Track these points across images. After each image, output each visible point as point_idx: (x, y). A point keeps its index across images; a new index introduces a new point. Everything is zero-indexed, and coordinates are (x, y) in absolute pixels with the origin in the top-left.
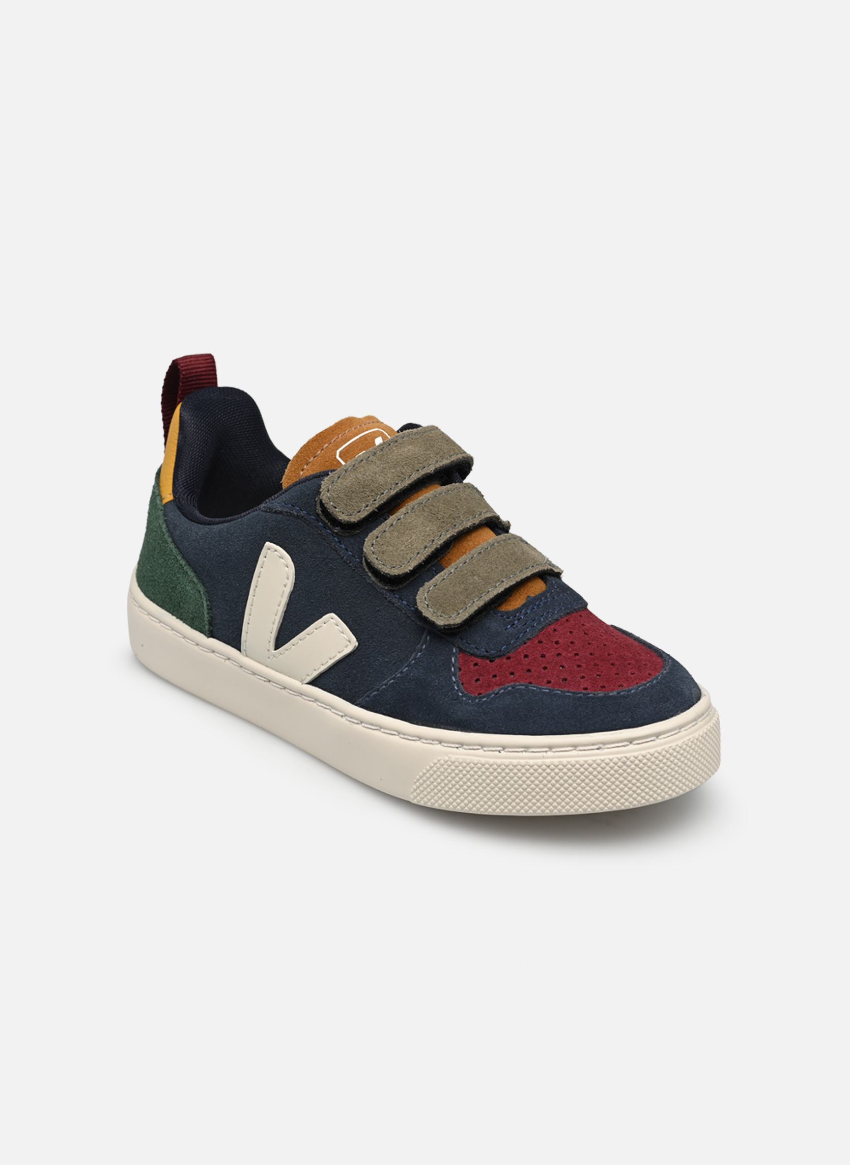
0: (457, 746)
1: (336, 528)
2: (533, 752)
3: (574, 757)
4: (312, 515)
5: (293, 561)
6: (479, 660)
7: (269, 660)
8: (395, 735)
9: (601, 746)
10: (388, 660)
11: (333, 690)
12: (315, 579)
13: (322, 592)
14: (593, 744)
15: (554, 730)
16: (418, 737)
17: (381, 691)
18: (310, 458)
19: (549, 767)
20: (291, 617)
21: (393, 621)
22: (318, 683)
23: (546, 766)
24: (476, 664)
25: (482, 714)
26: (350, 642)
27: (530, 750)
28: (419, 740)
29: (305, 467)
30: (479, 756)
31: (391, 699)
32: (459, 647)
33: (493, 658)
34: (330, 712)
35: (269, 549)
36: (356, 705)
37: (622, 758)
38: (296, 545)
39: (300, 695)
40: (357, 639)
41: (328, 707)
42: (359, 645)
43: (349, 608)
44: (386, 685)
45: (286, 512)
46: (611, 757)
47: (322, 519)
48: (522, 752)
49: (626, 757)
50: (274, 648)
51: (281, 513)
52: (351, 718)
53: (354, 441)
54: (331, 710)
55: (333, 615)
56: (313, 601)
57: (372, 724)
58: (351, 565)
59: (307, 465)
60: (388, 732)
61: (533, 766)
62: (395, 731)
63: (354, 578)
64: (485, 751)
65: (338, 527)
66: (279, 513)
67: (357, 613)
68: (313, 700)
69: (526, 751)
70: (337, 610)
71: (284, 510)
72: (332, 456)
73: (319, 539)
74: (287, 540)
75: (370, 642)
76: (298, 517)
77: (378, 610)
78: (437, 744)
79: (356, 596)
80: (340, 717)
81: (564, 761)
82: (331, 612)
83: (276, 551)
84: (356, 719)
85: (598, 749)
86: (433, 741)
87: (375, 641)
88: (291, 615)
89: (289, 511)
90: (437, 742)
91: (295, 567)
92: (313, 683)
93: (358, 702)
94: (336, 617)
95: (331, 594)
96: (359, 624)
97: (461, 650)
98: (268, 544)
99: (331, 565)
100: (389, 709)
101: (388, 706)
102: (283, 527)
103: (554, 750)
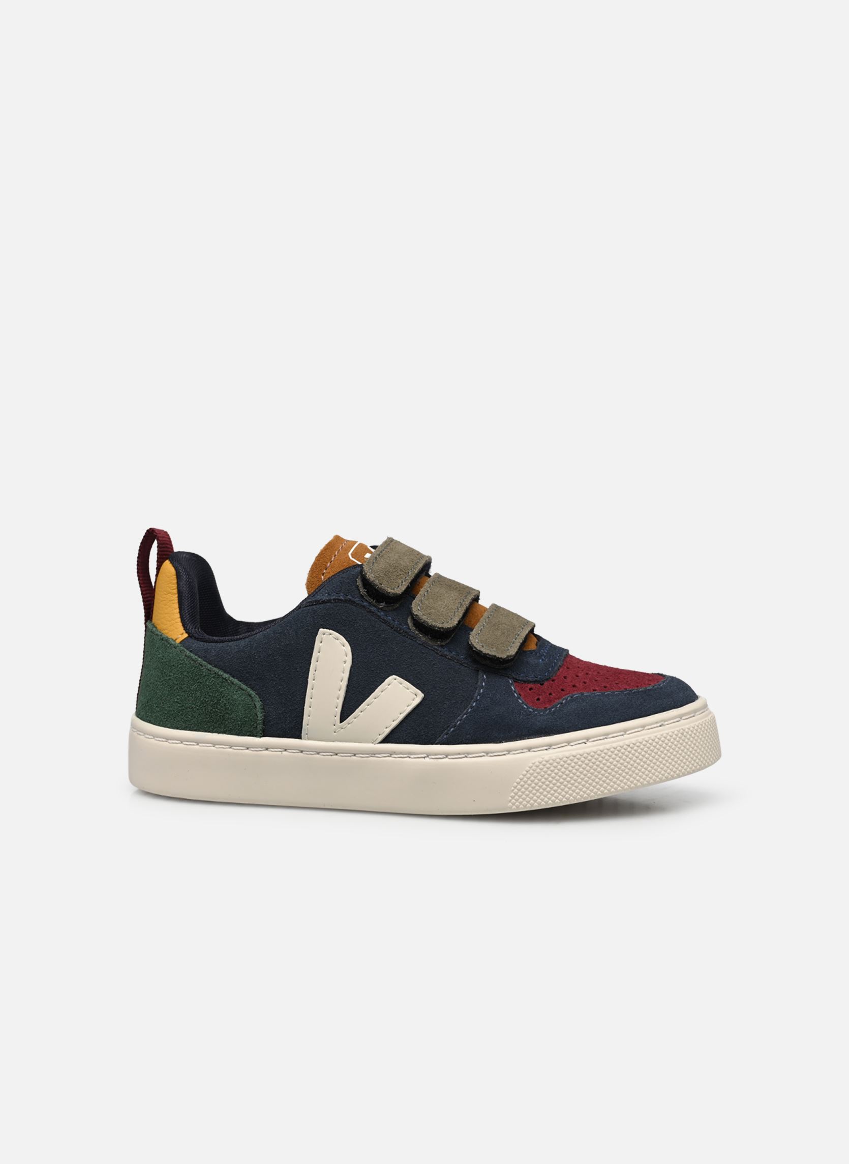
0: (546, 748)
1: (381, 604)
2: (613, 737)
3: (645, 735)
4: (357, 597)
5: (347, 640)
6: (531, 685)
7: (335, 734)
8: (484, 756)
9: (663, 723)
10: (455, 701)
11: (407, 740)
12: (371, 650)
13: (380, 659)
14: (657, 723)
15: (621, 718)
16: (507, 751)
17: (458, 726)
18: (327, 563)
19: (629, 746)
20: (354, 689)
21: (449, 670)
22: (390, 739)
23: (627, 745)
24: (531, 689)
25: (558, 719)
26: (416, 695)
27: (610, 736)
28: (509, 754)
29: (325, 571)
30: (568, 751)
31: (471, 729)
32: (514, 678)
33: (543, 681)
34: (410, 759)
35: (324, 634)
36: (437, 744)
37: (680, 730)
38: (348, 625)
39: (373, 755)
40: (421, 691)
41: (405, 756)
42: (425, 695)
43: (408, 667)
44: (460, 720)
45: (334, 599)
46: (673, 730)
47: (366, 600)
48: (604, 739)
49: (683, 729)
50: (339, 722)
51: (329, 601)
52: (436, 755)
53: (356, 547)
54: (410, 757)
55: (394, 676)
56: (373, 669)
57: (459, 754)
58: (401, 632)
59: (326, 570)
60: (477, 755)
61: (617, 748)
62: (483, 752)
63: (406, 642)
64: (572, 746)
65: (383, 602)
66: (326, 603)
67: (416, 671)
68: (388, 755)
69: (606, 738)
70: (397, 672)
71: (332, 598)
72: (346, 558)
73: (367, 616)
74: (339, 623)
75: (434, 691)
76: (346, 601)
77: (434, 664)
78: (527, 752)
79: (411, 656)
80: (423, 759)
81: (640, 739)
82: (392, 675)
83: (331, 634)
84: (441, 755)
85: (660, 726)
86: (522, 750)
87: (438, 690)
88: (354, 687)
89: (337, 598)
90: (526, 750)
91: (350, 645)
92: (385, 741)
93: (437, 741)
94: (397, 677)
95: (388, 660)
96: (420, 679)
97: (516, 681)
98: (321, 630)
99: (383, 636)
100: (470, 738)
101: (469, 736)
102: (332, 613)
103: (628, 733)
